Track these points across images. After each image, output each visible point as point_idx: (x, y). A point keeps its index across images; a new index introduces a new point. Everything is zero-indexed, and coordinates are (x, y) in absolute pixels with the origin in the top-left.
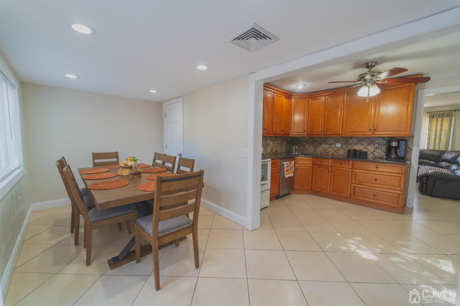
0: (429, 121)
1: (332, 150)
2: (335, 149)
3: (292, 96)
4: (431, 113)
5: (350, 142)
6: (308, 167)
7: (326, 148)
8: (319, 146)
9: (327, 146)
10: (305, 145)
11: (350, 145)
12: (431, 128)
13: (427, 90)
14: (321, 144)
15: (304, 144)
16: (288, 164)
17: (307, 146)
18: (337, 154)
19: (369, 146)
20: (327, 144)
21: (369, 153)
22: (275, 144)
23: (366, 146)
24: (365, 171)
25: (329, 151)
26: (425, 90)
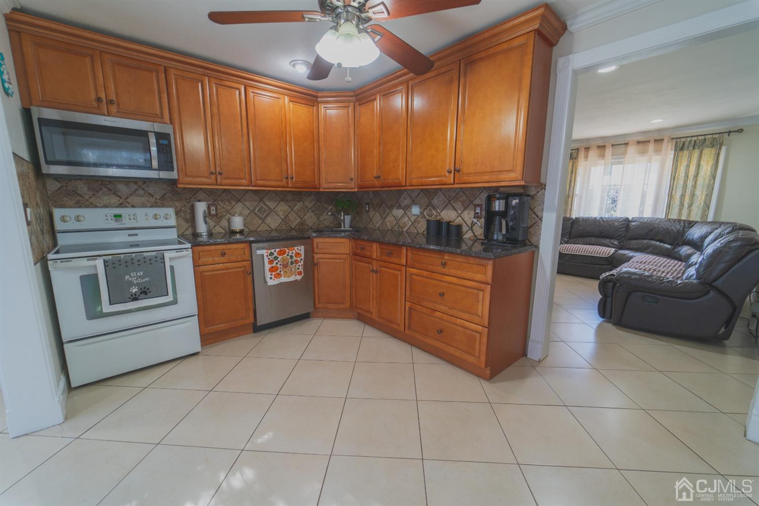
0: (674, 158)
1: (408, 221)
2: (413, 219)
3: (317, 97)
4: (678, 140)
5: (435, 201)
6: (341, 261)
7: (400, 216)
8: (388, 213)
9: (398, 213)
10: (368, 211)
11: (434, 208)
12: (676, 172)
13: (575, 55)
14: (391, 207)
15: (367, 209)
16: (276, 254)
17: (372, 213)
18: (416, 231)
19: (466, 212)
20: (399, 207)
21: (465, 229)
22: (295, 209)
23: (460, 212)
24: (425, 273)
25: (404, 223)
26: (571, 56)
